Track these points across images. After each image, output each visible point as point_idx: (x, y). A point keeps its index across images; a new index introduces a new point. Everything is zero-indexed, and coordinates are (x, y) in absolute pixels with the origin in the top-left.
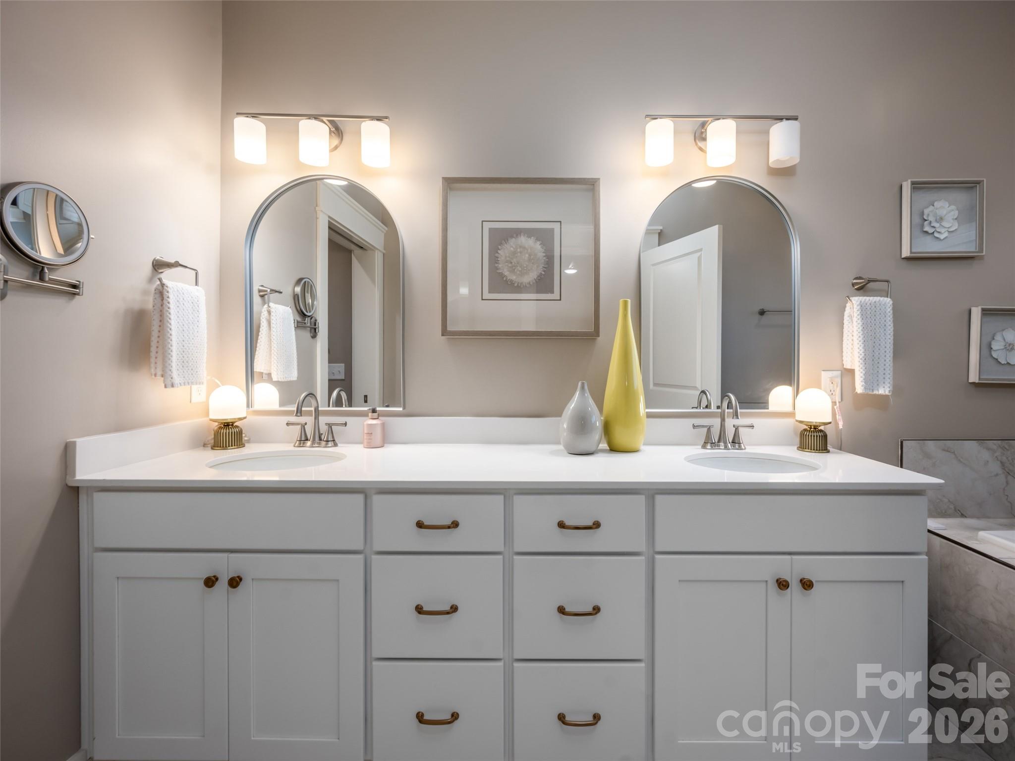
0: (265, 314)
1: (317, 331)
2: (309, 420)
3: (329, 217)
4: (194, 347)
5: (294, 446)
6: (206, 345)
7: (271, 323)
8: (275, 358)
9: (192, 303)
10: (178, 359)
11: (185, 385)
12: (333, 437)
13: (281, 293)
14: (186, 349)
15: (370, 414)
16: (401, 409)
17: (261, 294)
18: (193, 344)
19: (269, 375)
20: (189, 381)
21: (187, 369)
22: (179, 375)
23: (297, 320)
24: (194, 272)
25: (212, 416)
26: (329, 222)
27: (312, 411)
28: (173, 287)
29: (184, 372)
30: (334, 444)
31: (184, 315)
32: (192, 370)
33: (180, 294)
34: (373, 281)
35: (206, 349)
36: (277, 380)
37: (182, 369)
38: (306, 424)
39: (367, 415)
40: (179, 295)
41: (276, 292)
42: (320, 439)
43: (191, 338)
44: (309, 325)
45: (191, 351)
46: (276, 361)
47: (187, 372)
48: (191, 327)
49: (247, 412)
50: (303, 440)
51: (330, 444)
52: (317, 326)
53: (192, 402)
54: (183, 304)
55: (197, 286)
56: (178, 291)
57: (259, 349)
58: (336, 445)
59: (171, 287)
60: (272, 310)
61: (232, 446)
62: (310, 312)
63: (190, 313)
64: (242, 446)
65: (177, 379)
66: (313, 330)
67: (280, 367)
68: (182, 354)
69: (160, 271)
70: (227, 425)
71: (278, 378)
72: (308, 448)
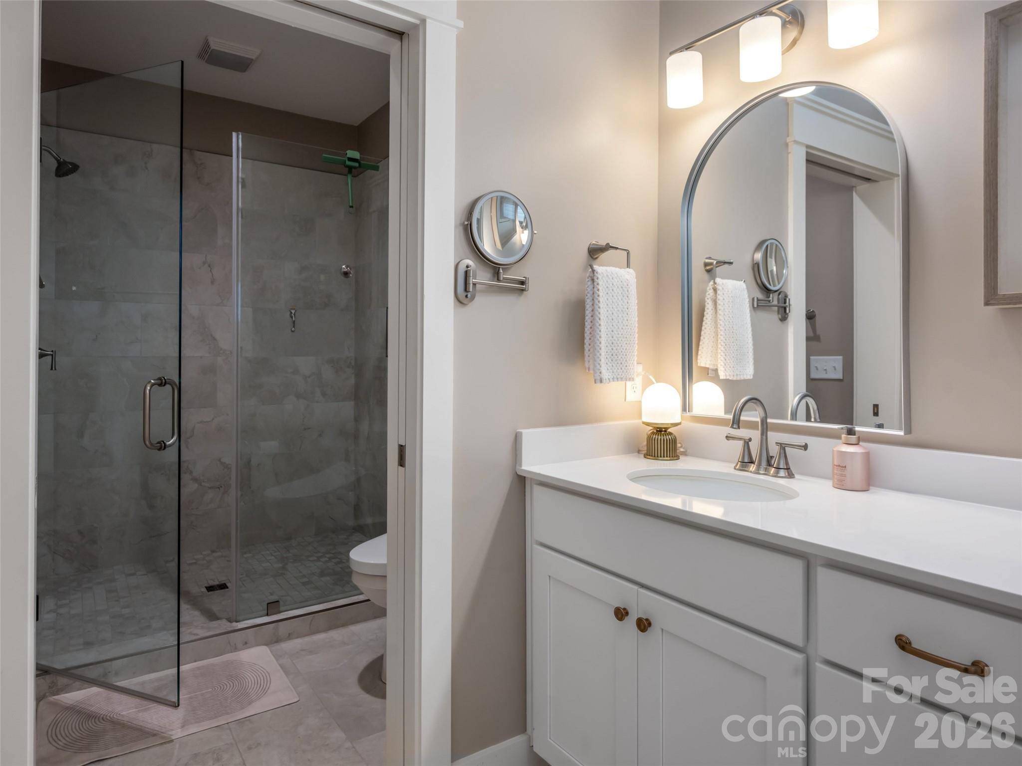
0: (710, 293)
1: (788, 311)
2: (755, 435)
3: (808, 147)
4: (623, 337)
5: (735, 469)
6: (637, 335)
7: (718, 304)
8: (723, 349)
9: (622, 287)
10: (607, 352)
11: (613, 381)
12: (787, 463)
13: (731, 263)
14: (615, 340)
15: (843, 436)
16: (901, 433)
17: (708, 268)
18: (622, 334)
19: (716, 370)
20: (619, 376)
21: (616, 363)
22: (608, 369)
23: (757, 298)
24: (625, 253)
25: (645, 419)
26: (807, 153)
27: (758, 422)
28: (602, 273)
29: (613, 366)
30: (789, 475)
31: (613, 302)
32: (621, 363)
33: (609, 278)
34: (890, 227)
35: (636, 339)
36: (725, 378)
37: (611, 363)
38: (750, 440)
39: (838, 437)
40: (608, 280)
41: (725, 263)
42: (769, 464)
43: (620, 328)
44: (775, 302)
45: (620, 343)
46: (724, 353)
47: (616, 366)
48: (620, 316)
49: (682, 417)
50: (746, 461)
51: (782, 473)
52: (787, 304)
53: (627, 400)
54: (613, 290)
55: (628, 269)
56: (607, 276)
57: (704, 338)
58: (791, 475)
59: (601, 273)
60: (719, 287)
61: (664, 457)
62: (774, 286)
63: (620, 299)
64: (675, 458)
65: (605, 374)
66: (782, 310)
67: (728, 361)
68: (611, 346)
69: (596, 257)
70: (661, 430)
71: (726, 375)
72: (750, 475)
